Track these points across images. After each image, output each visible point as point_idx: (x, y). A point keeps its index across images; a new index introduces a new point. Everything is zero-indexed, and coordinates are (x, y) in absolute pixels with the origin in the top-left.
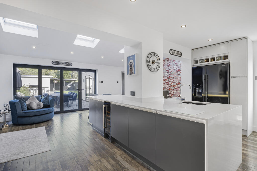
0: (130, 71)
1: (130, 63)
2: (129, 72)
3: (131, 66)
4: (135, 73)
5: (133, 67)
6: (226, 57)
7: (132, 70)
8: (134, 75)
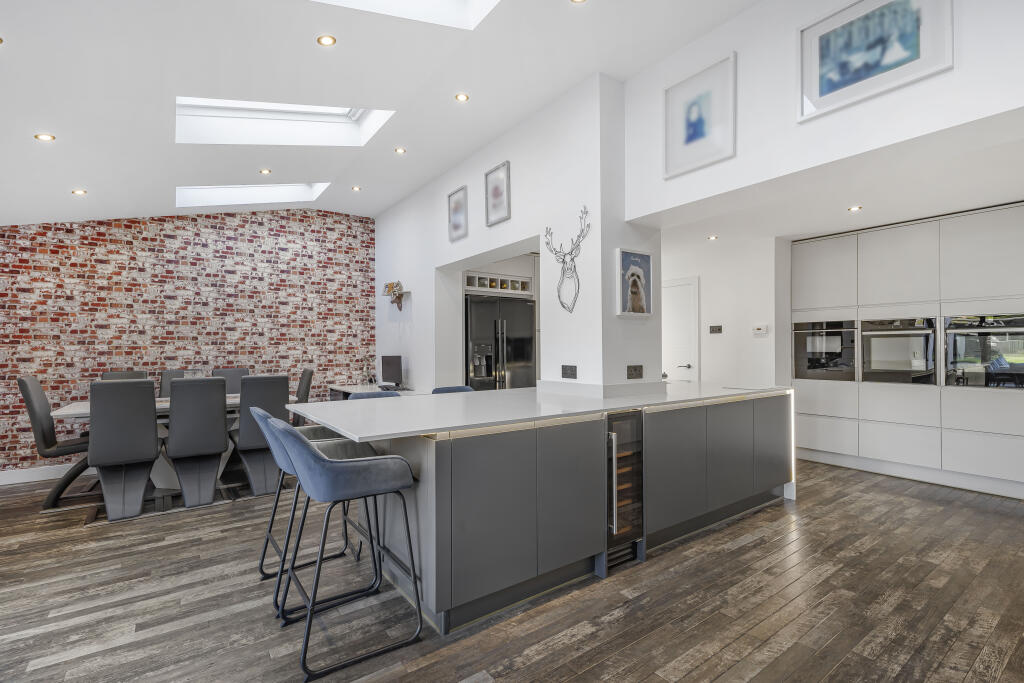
0: (633, 300)
1: (633, 275)
2: (629, 305)
3: (635, 284)
4: (649, 311)
5: (642, 290)
6: (524, 286)
7: (640, 300)
8: (645, 314)
